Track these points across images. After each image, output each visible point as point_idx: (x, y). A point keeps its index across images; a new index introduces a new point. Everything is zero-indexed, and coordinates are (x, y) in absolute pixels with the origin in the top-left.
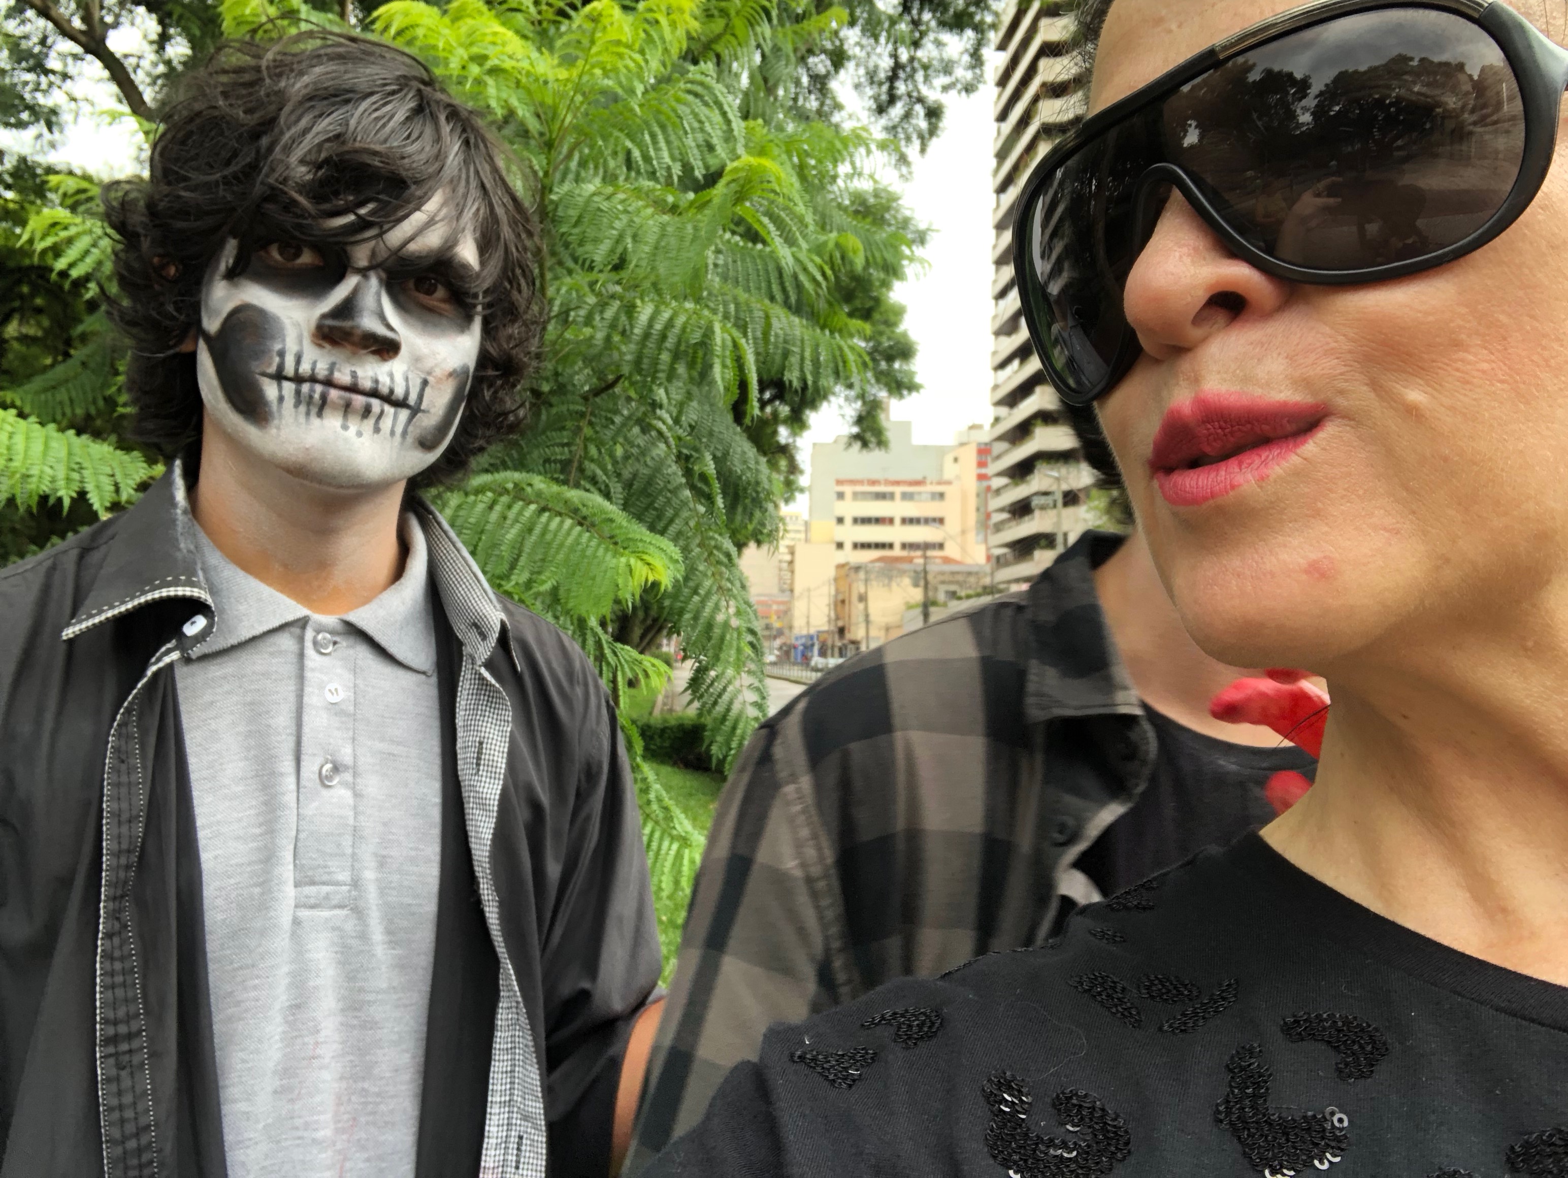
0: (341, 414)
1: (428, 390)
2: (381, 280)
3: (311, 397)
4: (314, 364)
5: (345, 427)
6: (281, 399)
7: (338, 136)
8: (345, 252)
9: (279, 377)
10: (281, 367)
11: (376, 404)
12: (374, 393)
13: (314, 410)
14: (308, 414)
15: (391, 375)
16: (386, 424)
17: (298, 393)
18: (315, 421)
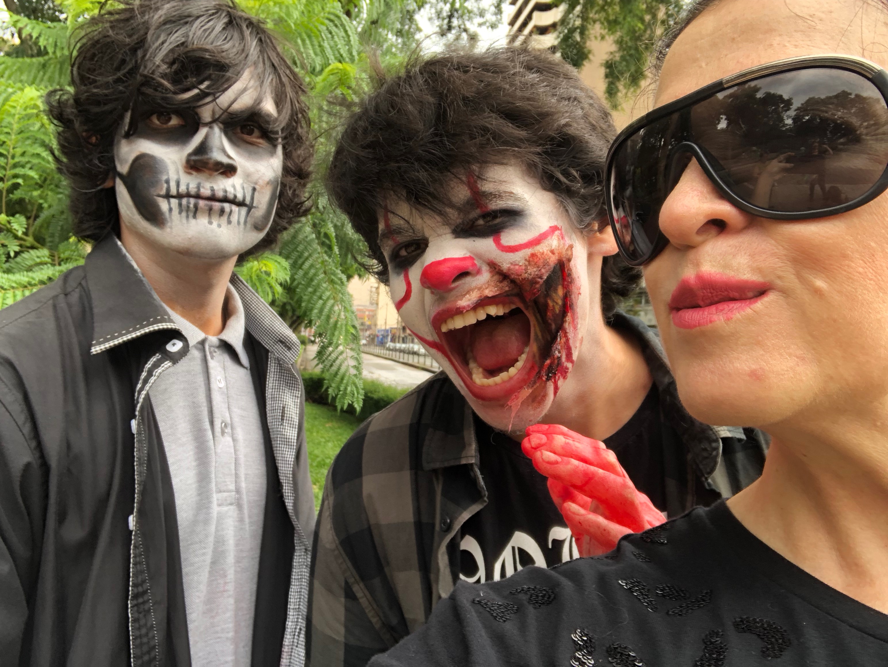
1: (256, 194)
5: (210, 223)
13: (191, 215)
14: (187, 217)
18: (193, 221)
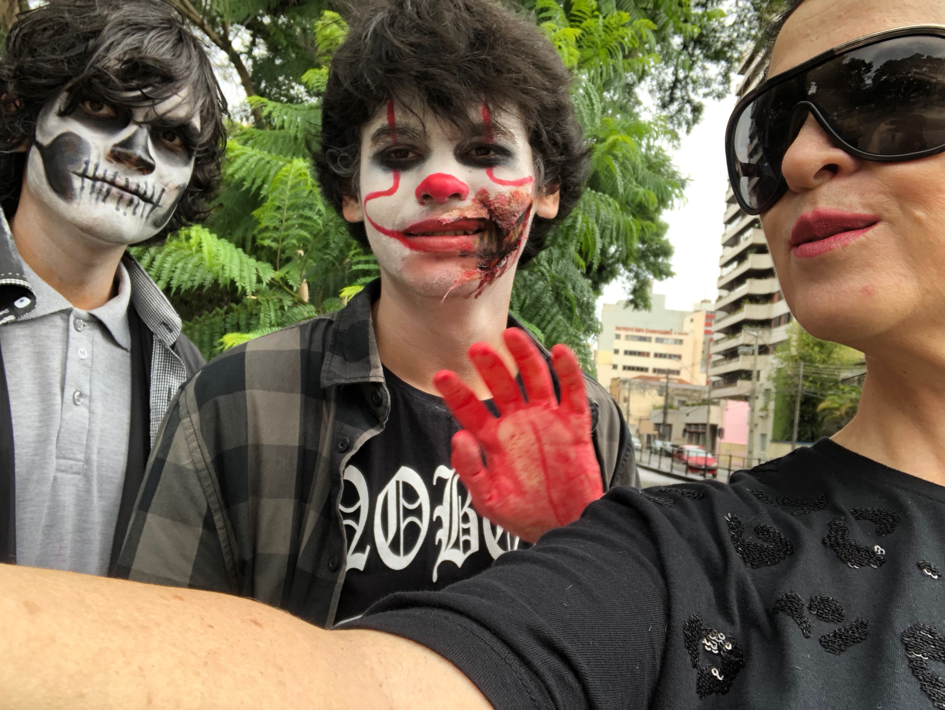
0: (116, 201)
1: (164, 195)
2: (148, 130)
3: (101, 190)
4: (106, 171)
5: (117, 209)
6: (82, 188)
7: (136, 48)
8: (130, 111)
11: (136, 198)
12: (136, 192)
13: (101, 197)
14: (97, 199)
15: (146, 184)
16: (139, 211)
17: (93, 186)
18: (101, 204)
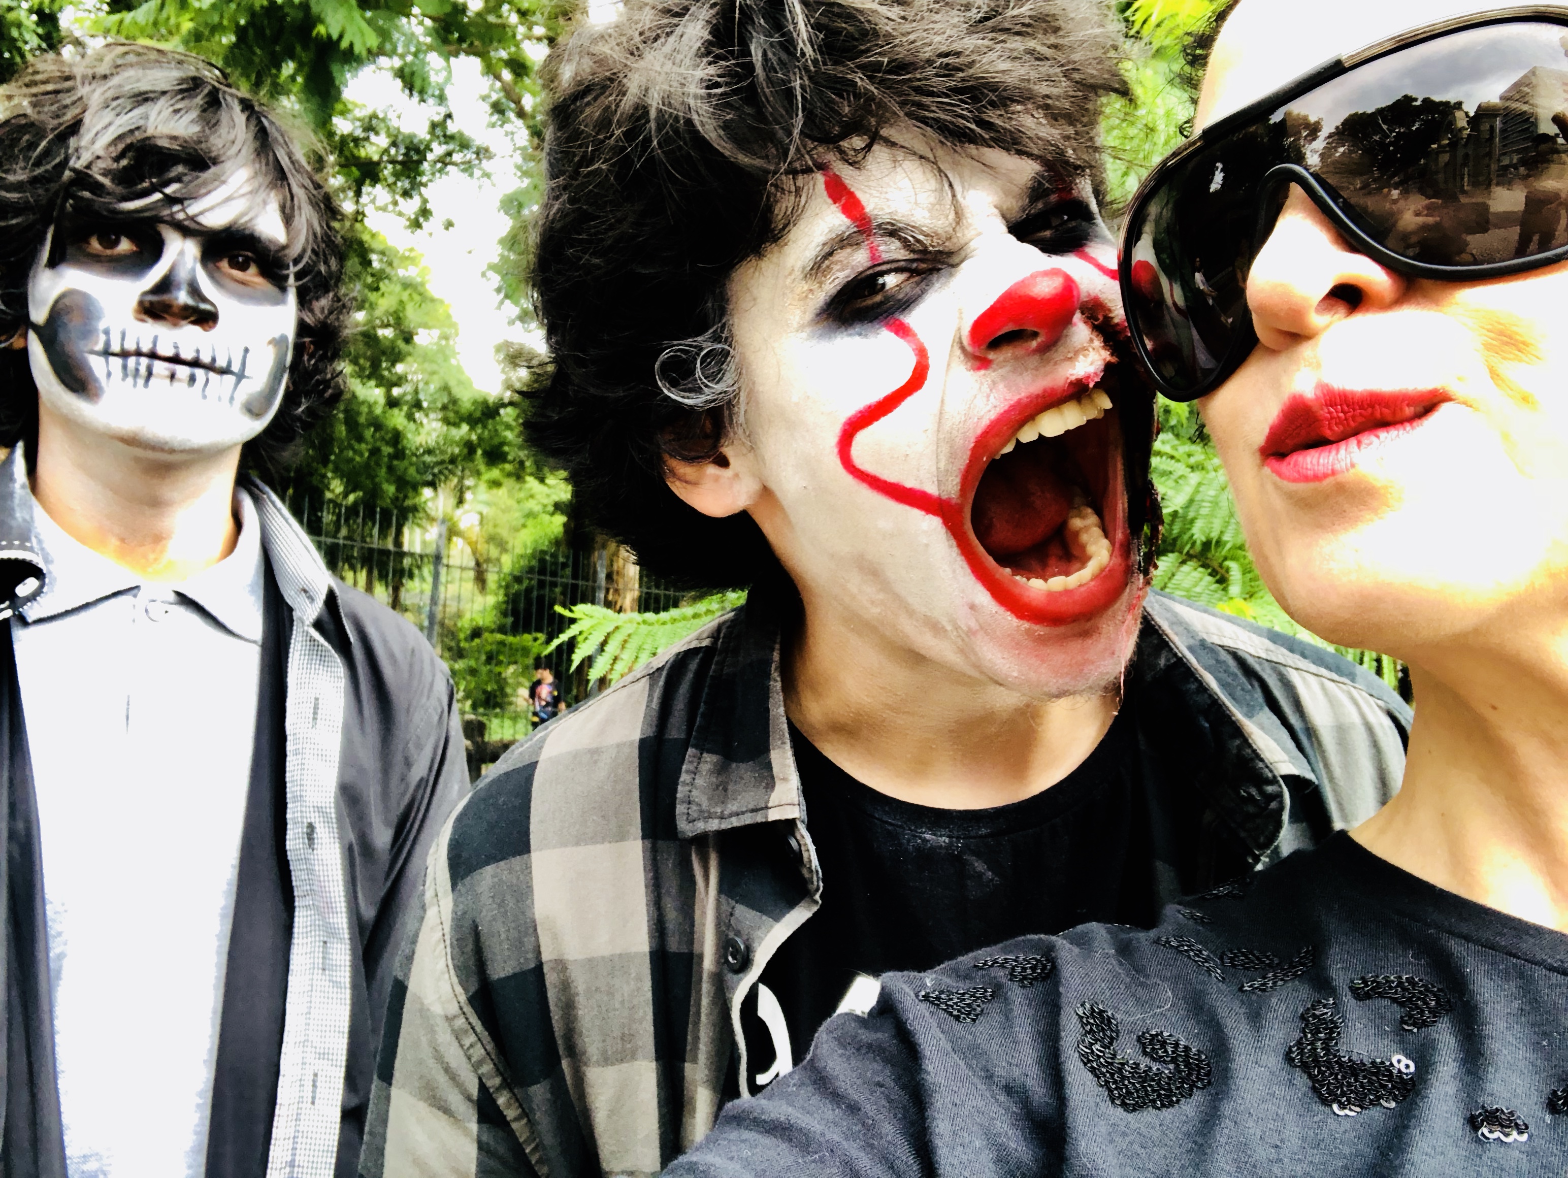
0: (166, 382)
1: (250, 358)
2: (195, 258)
4: (139, 339)
7: (137, 128)
9: (107, 353)
10: (107, 344)
11: (200, 373)
12: (197, 363)
14: (135, 384)
15: (213, 345)
16: (212, 390)
18: (143, 390)
